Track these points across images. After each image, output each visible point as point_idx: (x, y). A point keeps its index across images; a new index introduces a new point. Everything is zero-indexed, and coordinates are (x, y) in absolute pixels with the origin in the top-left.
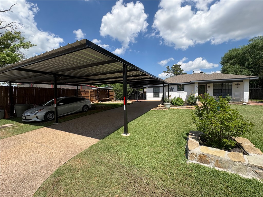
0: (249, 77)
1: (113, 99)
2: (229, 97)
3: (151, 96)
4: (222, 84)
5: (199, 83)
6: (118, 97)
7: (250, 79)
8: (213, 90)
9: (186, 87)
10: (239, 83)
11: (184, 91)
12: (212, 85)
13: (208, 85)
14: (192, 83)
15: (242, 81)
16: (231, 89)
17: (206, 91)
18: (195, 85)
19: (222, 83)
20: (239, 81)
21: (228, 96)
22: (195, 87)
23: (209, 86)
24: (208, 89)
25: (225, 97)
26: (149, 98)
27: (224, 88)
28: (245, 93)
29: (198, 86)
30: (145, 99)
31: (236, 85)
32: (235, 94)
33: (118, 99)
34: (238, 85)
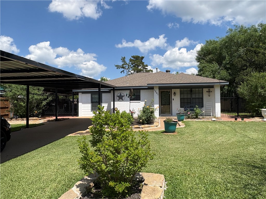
0: (219, 82)
1: (8, 115)
2: (198, 111)
3: (87, 108)
4: (191, 91)
5: (160, 88)
6: (18, 112)
7: (220, 84)
8: (181, 99)
9: (143, 93)
10: (211, 89)
11: (140, 100)
12: (178, 91)
13: (173, 91)
14: (150, 88)
15: (212, 87)
16: (202, 98)
17: (171, 100)
18: (155, 92)
19: (191, 89)
20: (210, 87)
21: (197, 108)
22: (155, 93)
23: (175, 93)
24: (173, 97)
25: (193, 110)
26: (84, 113)
27: (194, 96)
28: (216, 104)
29: (158, 93)
30: (76, 114)
31: (207, 92)
32: (207, 105)
33: (16, 115)
34: (209, 92)
